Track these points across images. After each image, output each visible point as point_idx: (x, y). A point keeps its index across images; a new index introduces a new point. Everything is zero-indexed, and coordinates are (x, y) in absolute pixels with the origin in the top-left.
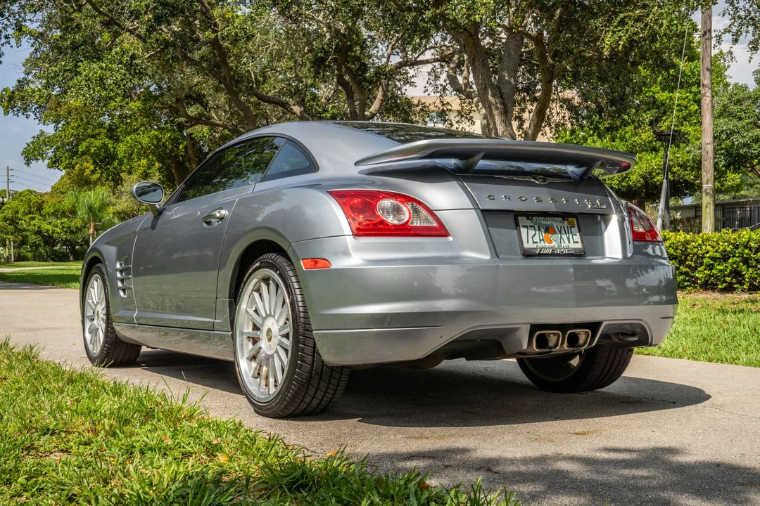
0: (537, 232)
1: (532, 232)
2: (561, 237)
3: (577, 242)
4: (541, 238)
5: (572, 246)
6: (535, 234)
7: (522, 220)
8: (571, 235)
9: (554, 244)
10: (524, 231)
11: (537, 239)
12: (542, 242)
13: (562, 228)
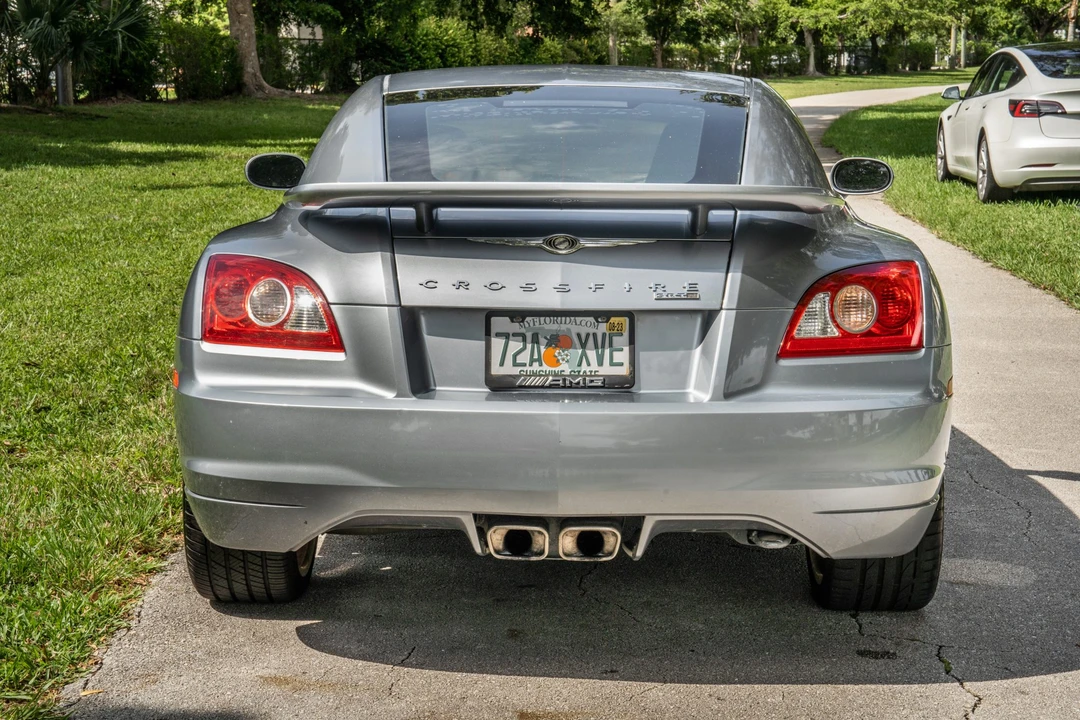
0: (529, 346)
1: (515, 345)
2: (584, 354)
3: (621, 364)
4: (536, 357)
5: (607, 370)
6: (524, 348)
7: (499, 324)
8: (607, 351)
9: (565, 368)
10: (497, 344)
11: (524, 358)
12: (536, 364)
13: (591, 338)
